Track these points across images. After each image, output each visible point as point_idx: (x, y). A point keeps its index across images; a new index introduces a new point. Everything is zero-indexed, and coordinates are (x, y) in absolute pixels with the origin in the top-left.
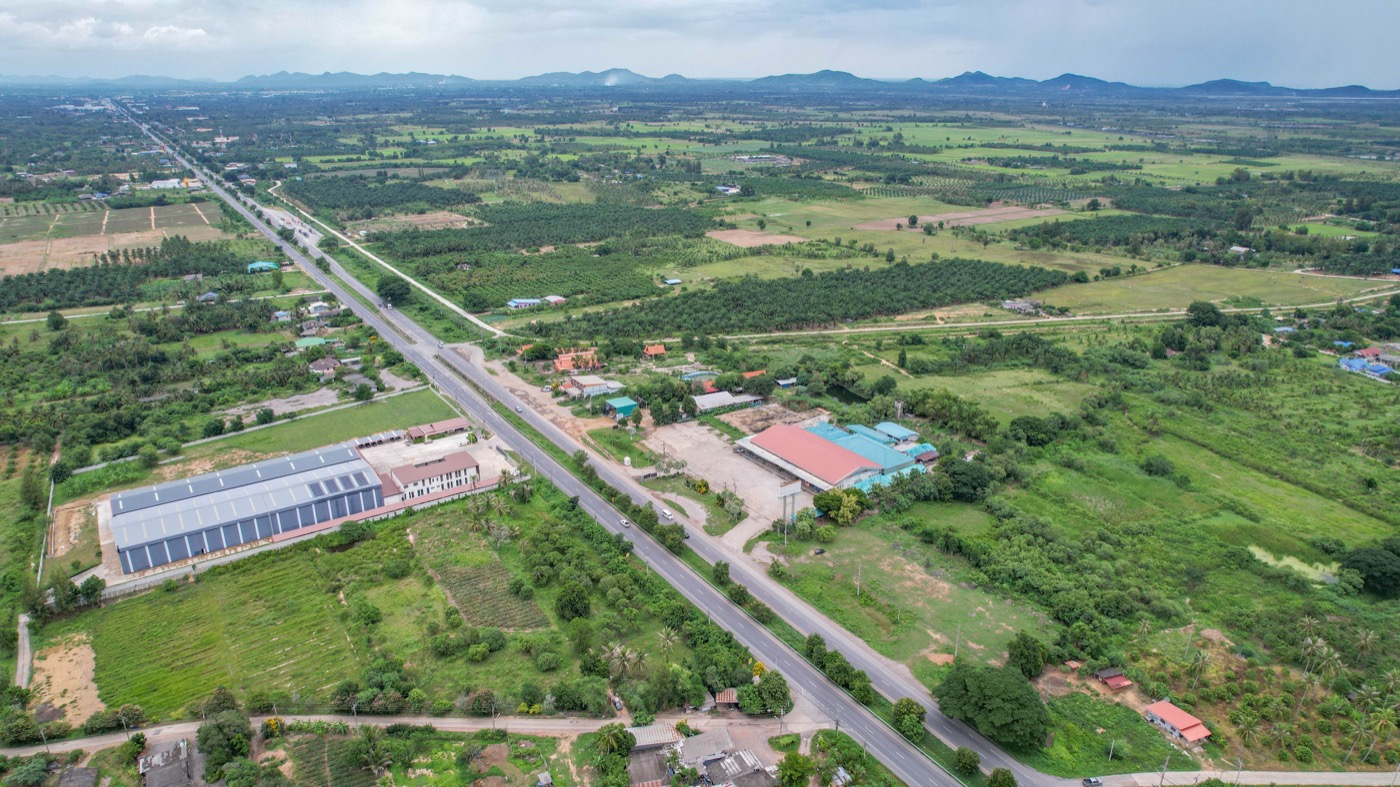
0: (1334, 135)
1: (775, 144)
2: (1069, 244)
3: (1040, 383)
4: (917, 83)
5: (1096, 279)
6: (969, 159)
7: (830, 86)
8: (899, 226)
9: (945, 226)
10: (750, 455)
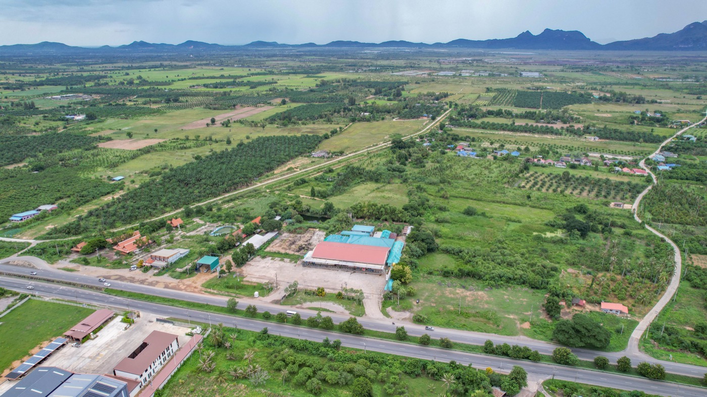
0: (329, 63)
1: (69, 87)
2: (300, 122)
3: (378, 188)
4: (106, 48)
5: (331, 135)
6: (193, 86)
7: (52, 51)
8: (208, 125)
9: (231, 121)
10: (313, 265)
